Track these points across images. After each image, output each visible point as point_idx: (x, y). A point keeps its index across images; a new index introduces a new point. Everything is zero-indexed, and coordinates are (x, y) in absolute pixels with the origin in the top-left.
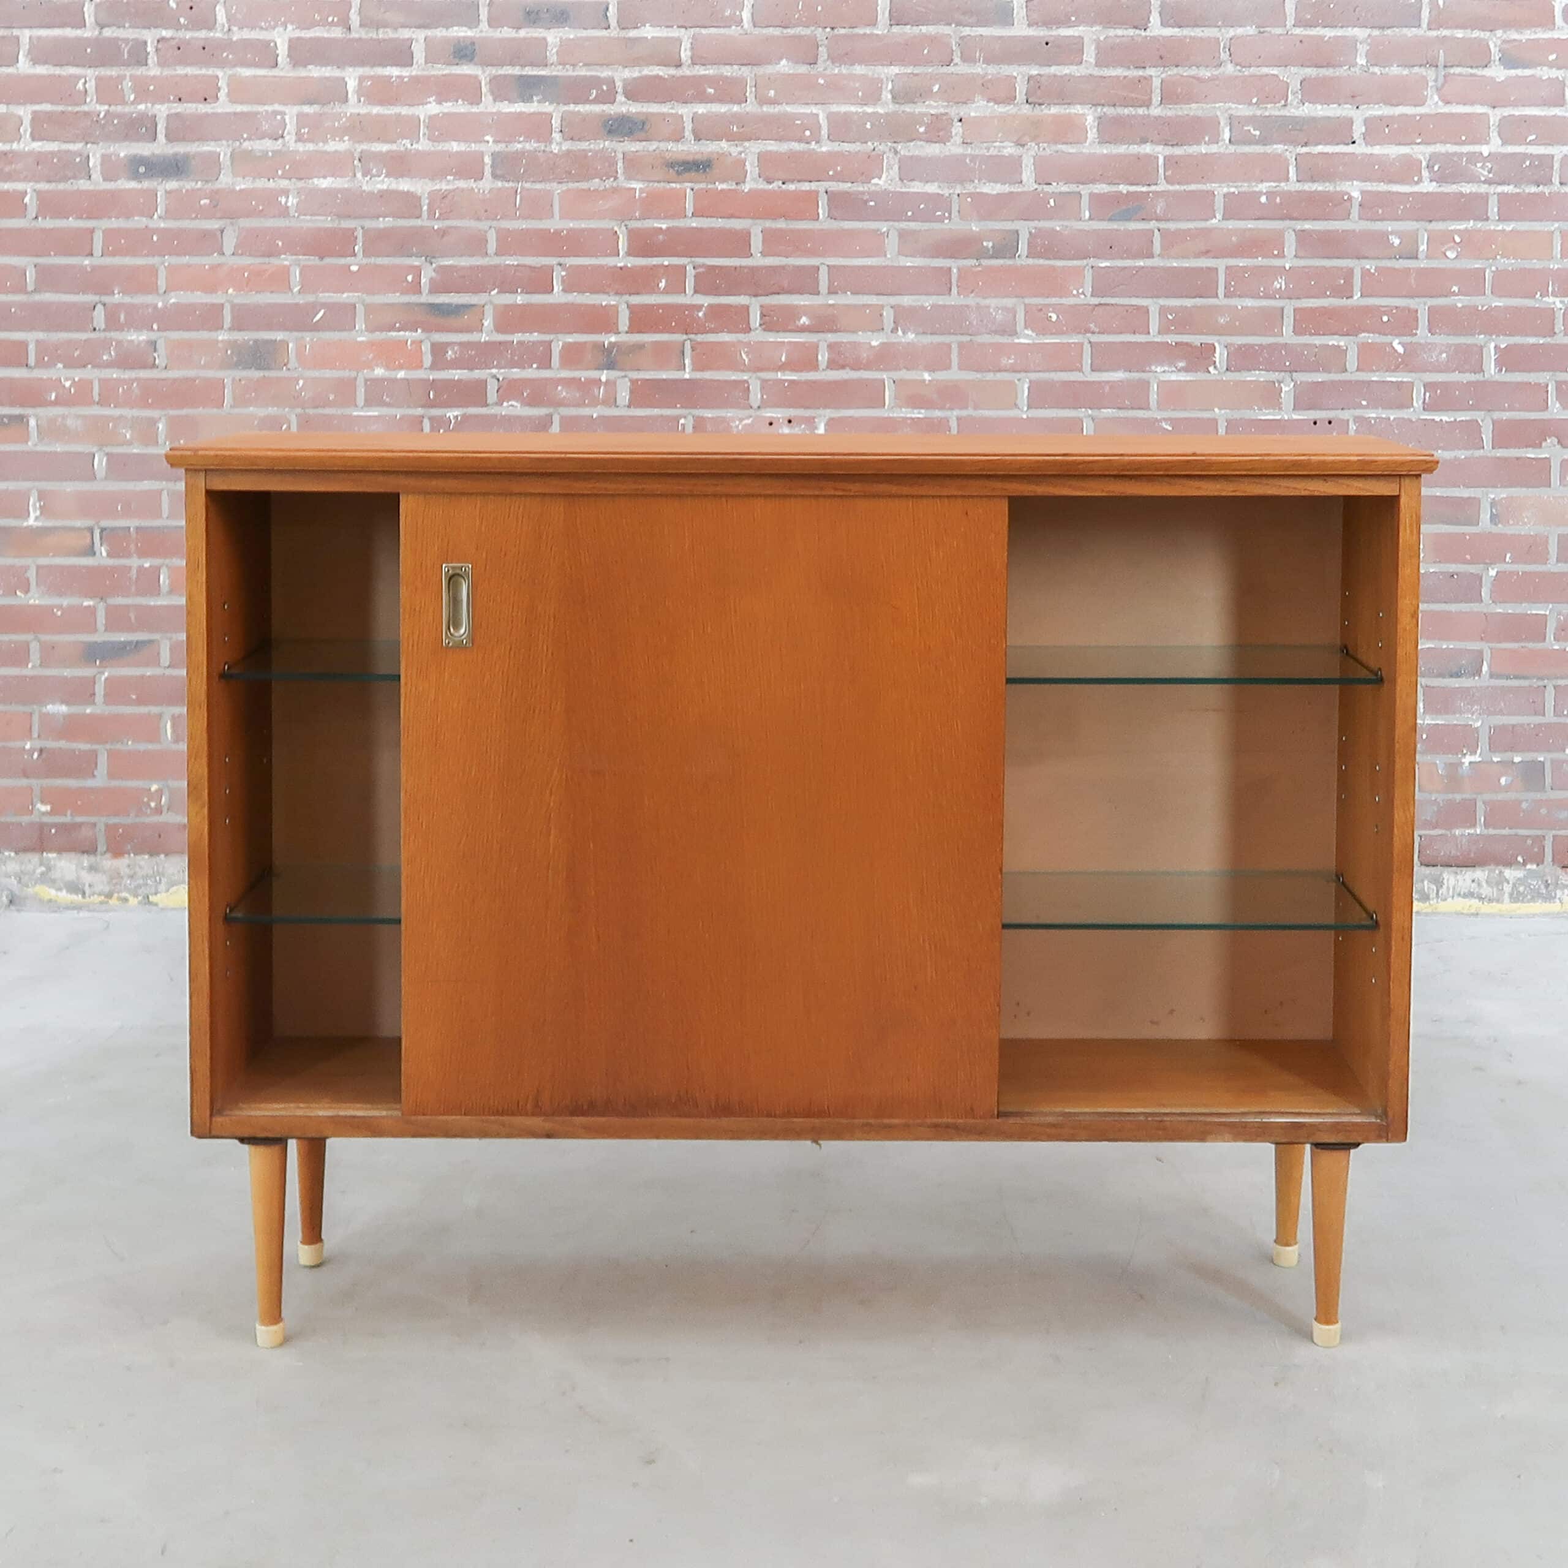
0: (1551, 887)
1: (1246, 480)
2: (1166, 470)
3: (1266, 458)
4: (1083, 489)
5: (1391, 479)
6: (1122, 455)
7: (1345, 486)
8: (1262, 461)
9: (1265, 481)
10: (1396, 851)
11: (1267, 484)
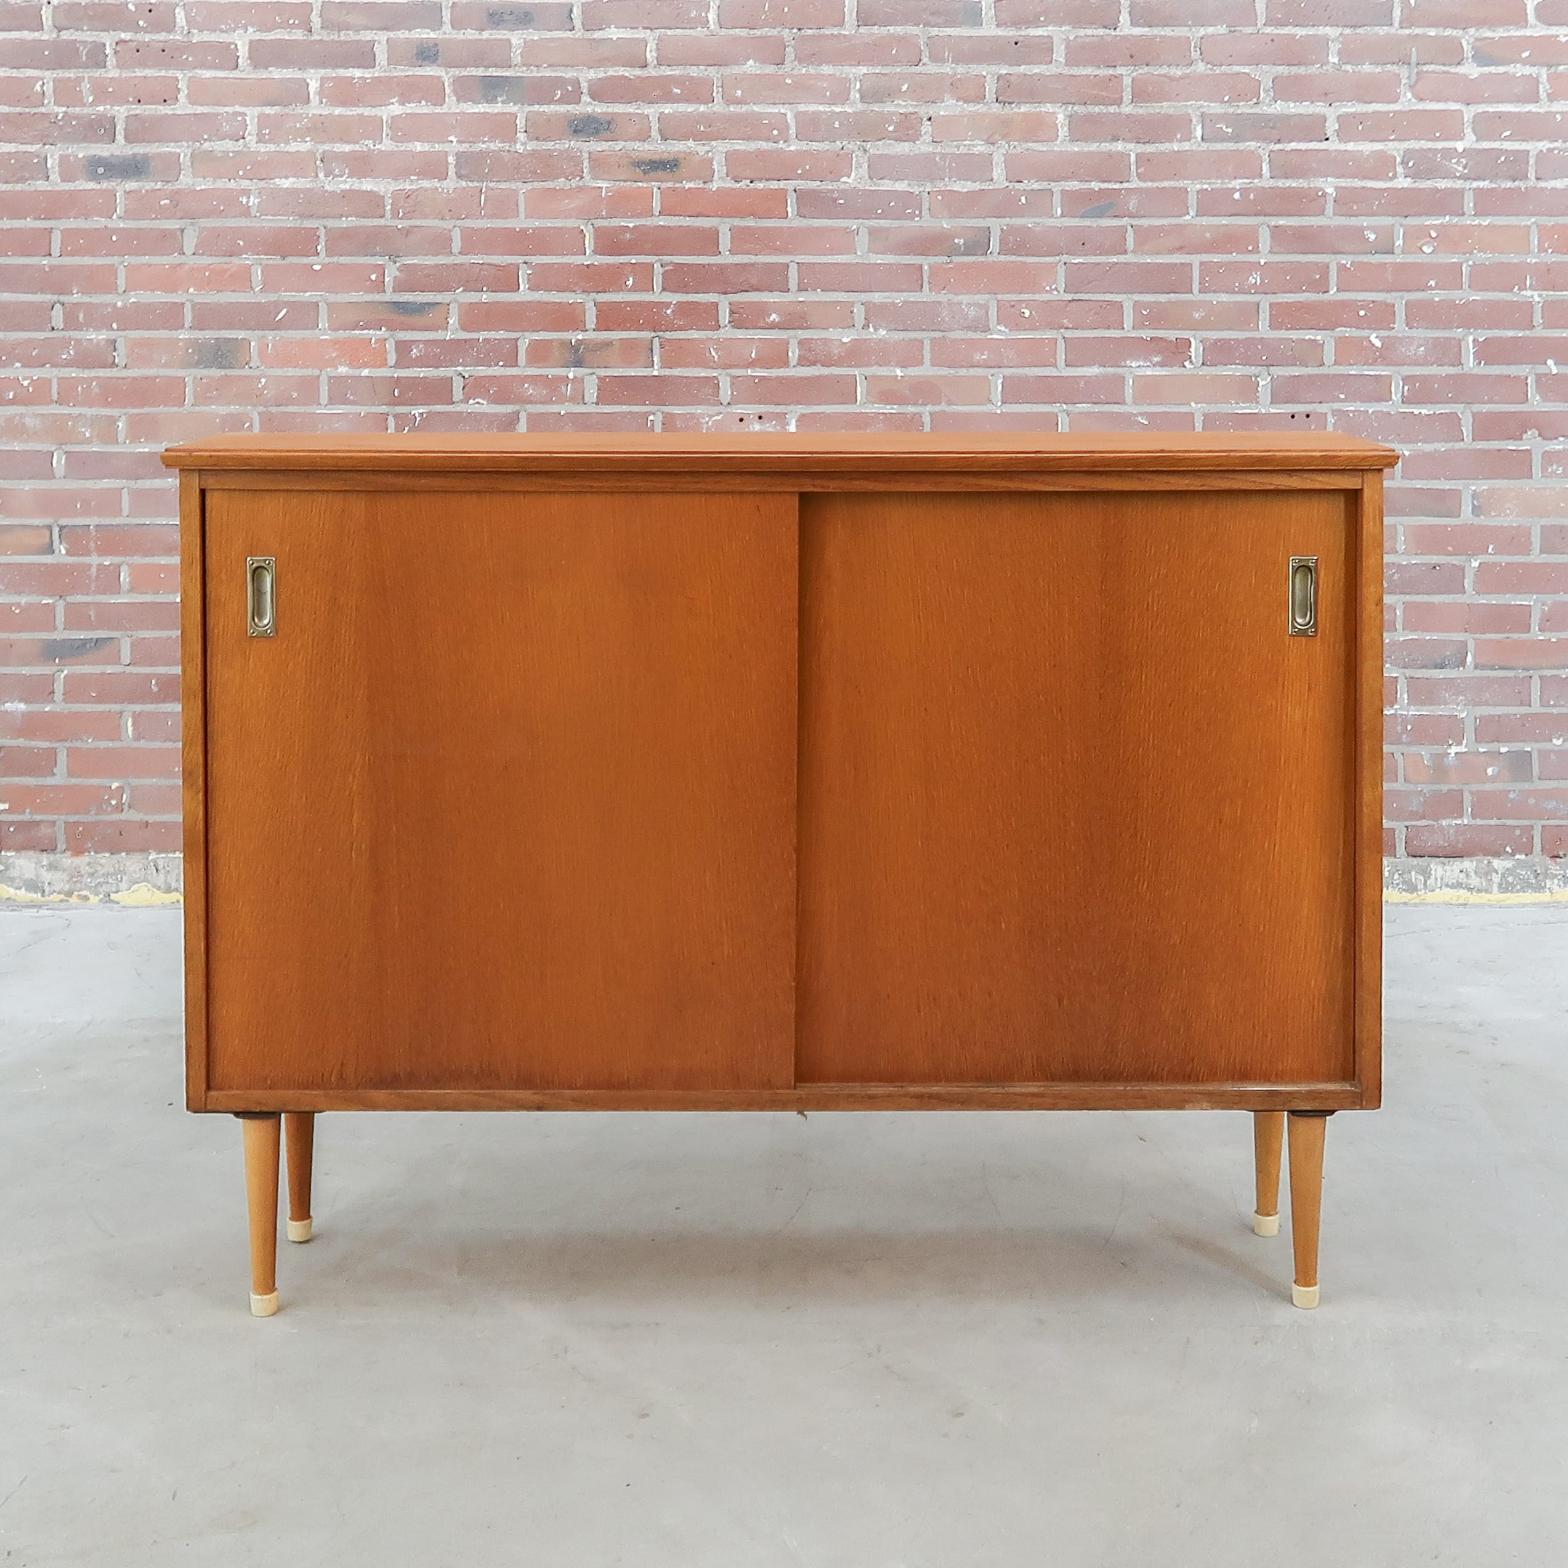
0: (1541, 877)
1: (1215, 475)
5: (1354, 474)
9: (1231, 476)
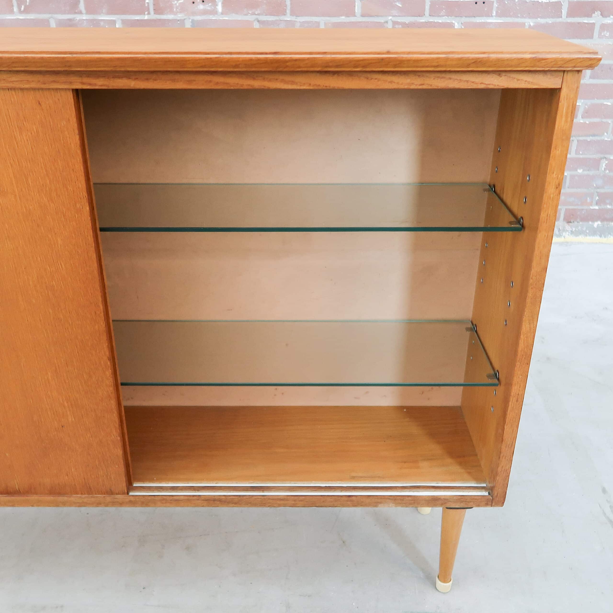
1: (433, 75)
2: (364, 67)
3: (451, 56)
4: (293, 83)
5: (557, 73)
6: (325, 53)
7: (515, 80)
8: (447, 59)
9: (448, 76)
10: (520, 349)
11: (450, 79)
